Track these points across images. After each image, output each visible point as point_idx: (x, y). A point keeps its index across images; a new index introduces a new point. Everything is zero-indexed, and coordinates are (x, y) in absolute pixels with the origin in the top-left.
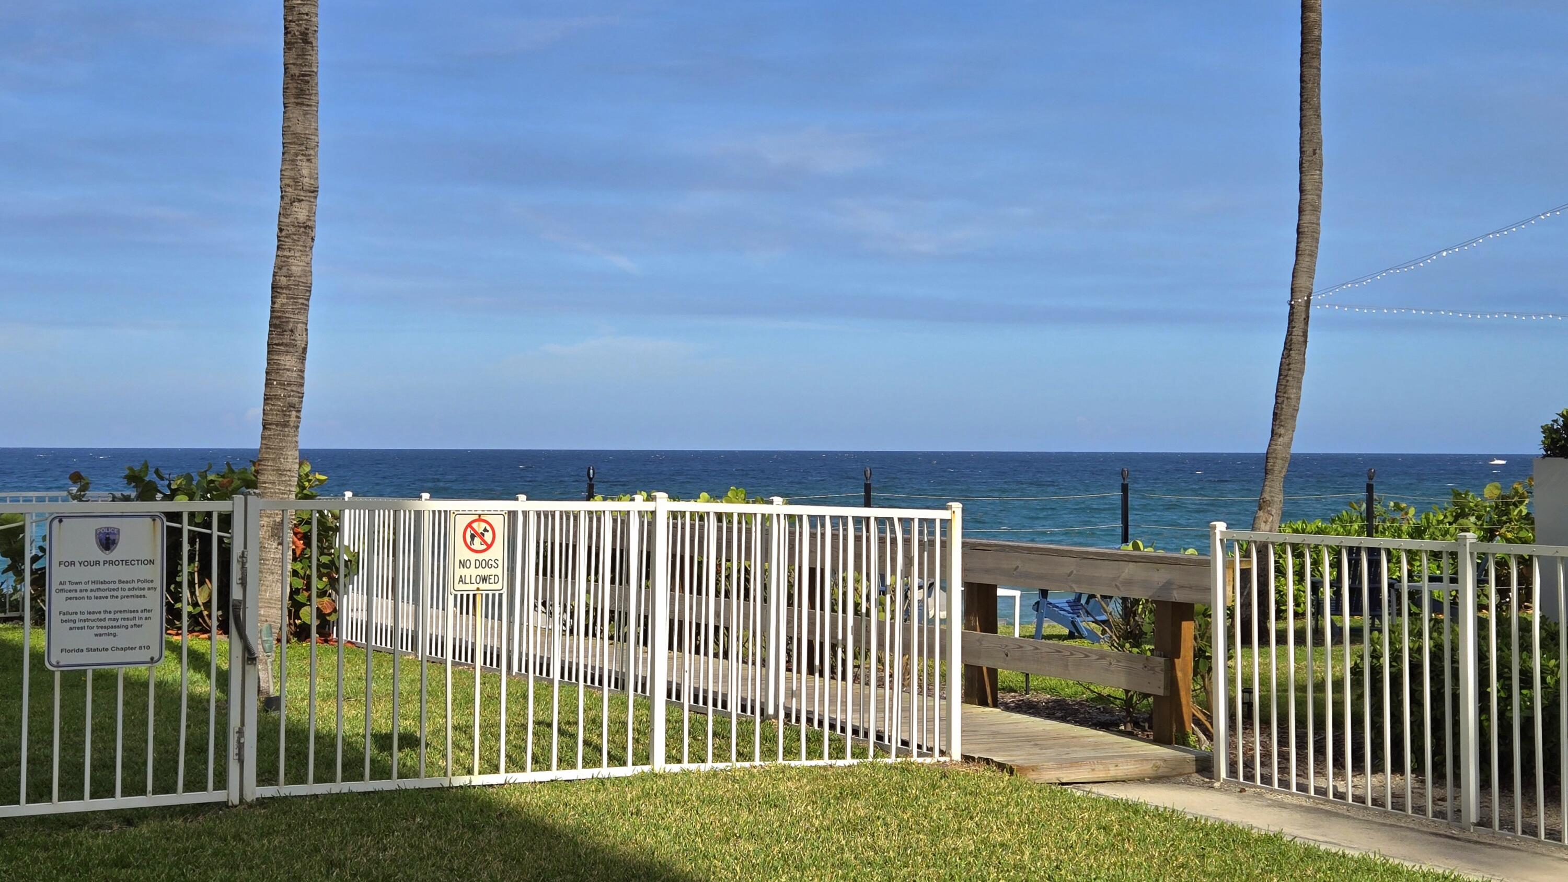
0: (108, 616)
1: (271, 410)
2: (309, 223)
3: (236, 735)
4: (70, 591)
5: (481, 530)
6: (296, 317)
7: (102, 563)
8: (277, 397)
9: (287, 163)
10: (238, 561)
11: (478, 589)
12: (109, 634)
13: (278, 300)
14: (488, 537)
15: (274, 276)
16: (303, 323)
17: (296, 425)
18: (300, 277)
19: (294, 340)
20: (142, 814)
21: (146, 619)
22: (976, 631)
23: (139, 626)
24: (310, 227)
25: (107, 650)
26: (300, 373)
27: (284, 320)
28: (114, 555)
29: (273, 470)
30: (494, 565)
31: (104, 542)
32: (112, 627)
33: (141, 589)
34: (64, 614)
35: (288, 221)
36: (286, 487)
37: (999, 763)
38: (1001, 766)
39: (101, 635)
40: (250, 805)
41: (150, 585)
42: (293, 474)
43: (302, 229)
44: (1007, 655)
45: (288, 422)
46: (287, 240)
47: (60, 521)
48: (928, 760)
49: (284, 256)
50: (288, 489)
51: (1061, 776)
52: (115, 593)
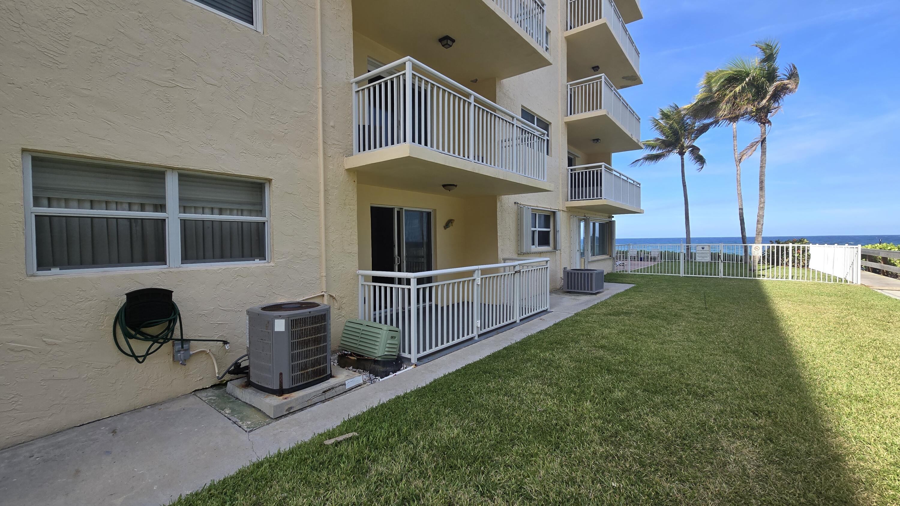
14: (759, 249)
25: (703, 260)
31: (703, 248)
34: (698, 256)
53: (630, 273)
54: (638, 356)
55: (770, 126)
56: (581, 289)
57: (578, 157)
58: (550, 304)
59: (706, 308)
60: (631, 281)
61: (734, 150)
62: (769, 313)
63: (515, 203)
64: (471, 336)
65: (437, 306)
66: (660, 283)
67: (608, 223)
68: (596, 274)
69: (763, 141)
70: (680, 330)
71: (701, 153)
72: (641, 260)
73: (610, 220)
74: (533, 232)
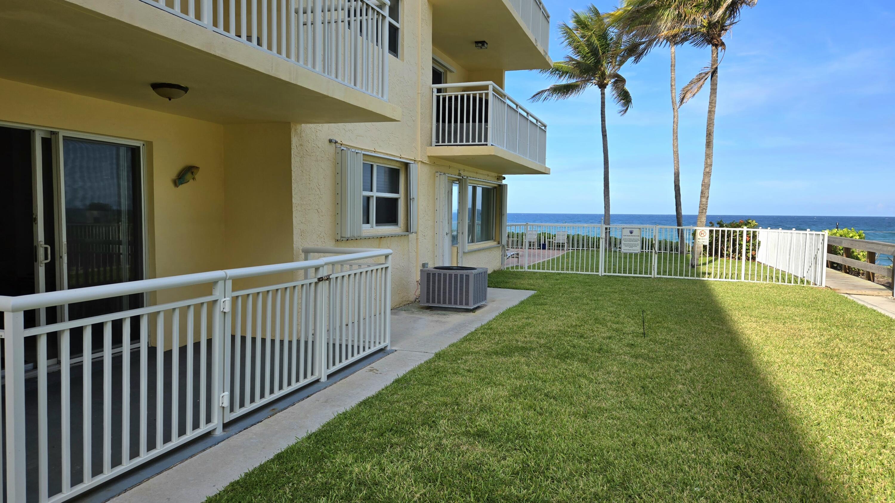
4: (625, 240)
7: (630, 236)
8: (701, 207)
13: (703, 187)
14: (705, 234)
15: (702, 182)
18: (708, 182)
20: (637, 277)
23: (637, 247)
25: (631, 250)
28: (632, 235)
31: (631, 232)
33: (637, 240)
34: (624, 244)
35: (705, 171)
39: (630, 247)
40: (655, 278)
43: (708, 173)
46: (705, 175)
49: (705, 178)
53: (526, 270)
54: (546, 452)
55: (723, 50)
56: (450, 303)
57: (451, 71)
58: (392, 337)
59: (644, 334)
60: (528, 284)
61: (672, 86)
62: (732, 340)
63: (330, 141)
64: (203, 429)
65: (152, 351)
66: (572, 288)
67: (495, 188)
68: (476, 275)
69: (714, 72)
70: (611, 383)
71: (627, 87)
72: (544, 248)
73: (499, 183)
74: (368, 199)
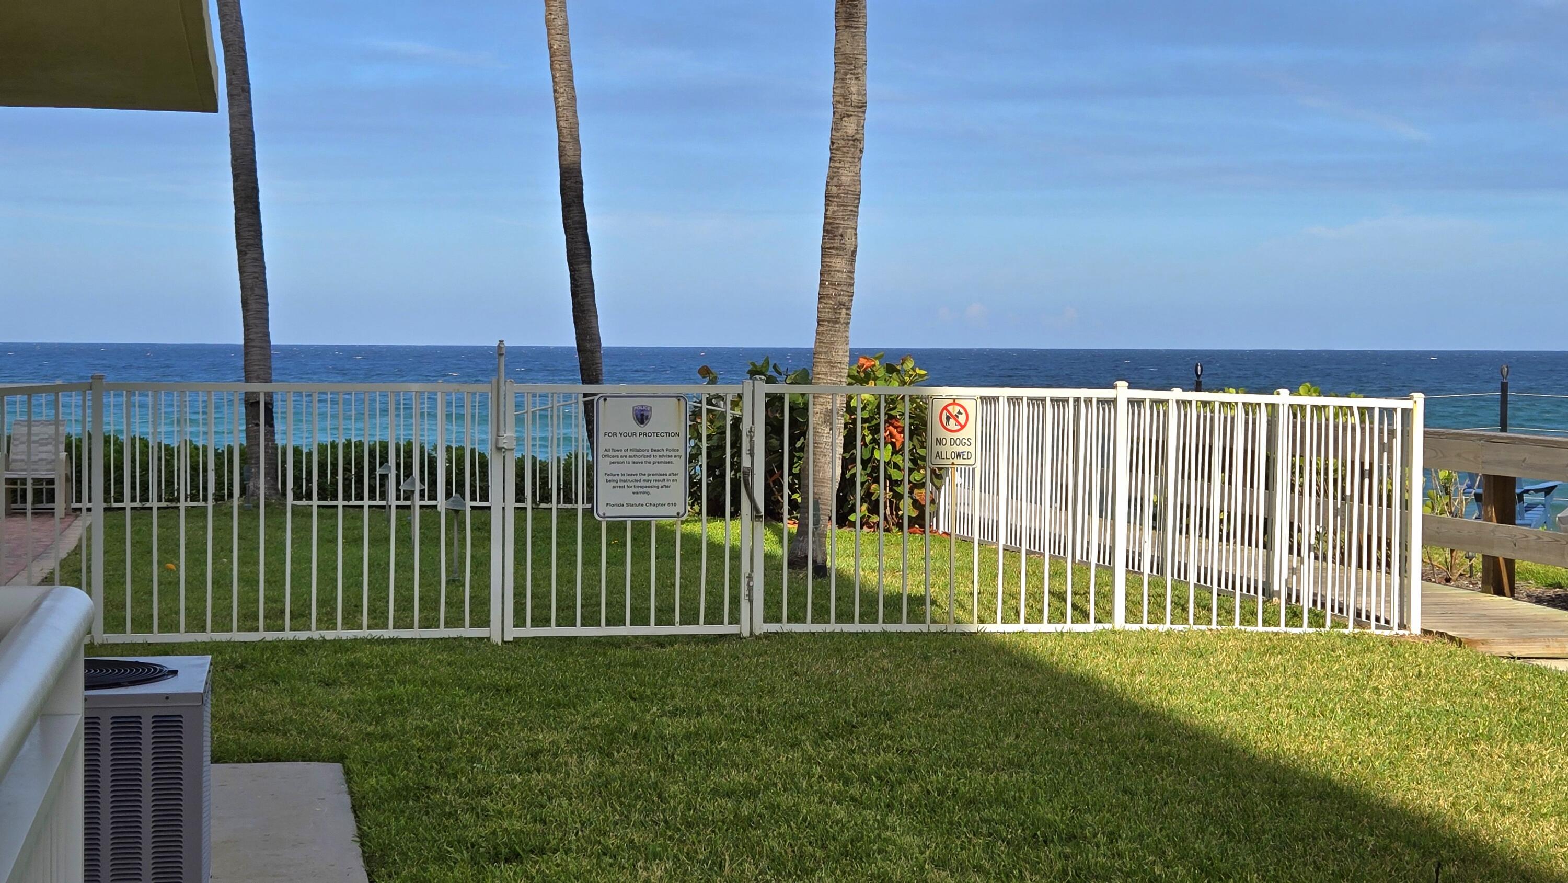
0: (643, 478)
1: (824, 308)
2: (857, 136)
3: (747, 580)
4: (613, 457)
5: (956, 413)
6: (846, 223)
7: (638, 435)
8: (828, 296)
9: (838, 81)
10: (747, 435)
11: (953, 464)
12: (644, 493)
13: (830, 208)
14: (962, 419)
15: (827, 185)
16: (853, 228)
17: (846, 321)
18: (849, 186)
19: (843, 244)
20: (672, 640)
21: (673, 481)
22: (1491, 521)
23: (668, 487)
24: (858, 140)
25: (642, 505)
26: (849, 274)
27: (835, 226)
28: (646, 428)
29: (825, 363)
30: (967, 442)
31: (639, 417)
32: (646, 487)
33: (669, 457)
34: (608, 475)
35: (838, 135)
36: (837, 377)
37: (1451, 636)
38: (1452, 638)
39: (637, 493)
40: (758, 638)
41: (676, 453)
42: (843, 366)
43: (851, 142)
44: (1515, 545)
45: (839, 318)
46: (837, 152)
47: (605, 400)
48: (1387, 633)
49: (836, 167)
50: (838, 379)
51: (1513, 650)
52: (648, 459)
